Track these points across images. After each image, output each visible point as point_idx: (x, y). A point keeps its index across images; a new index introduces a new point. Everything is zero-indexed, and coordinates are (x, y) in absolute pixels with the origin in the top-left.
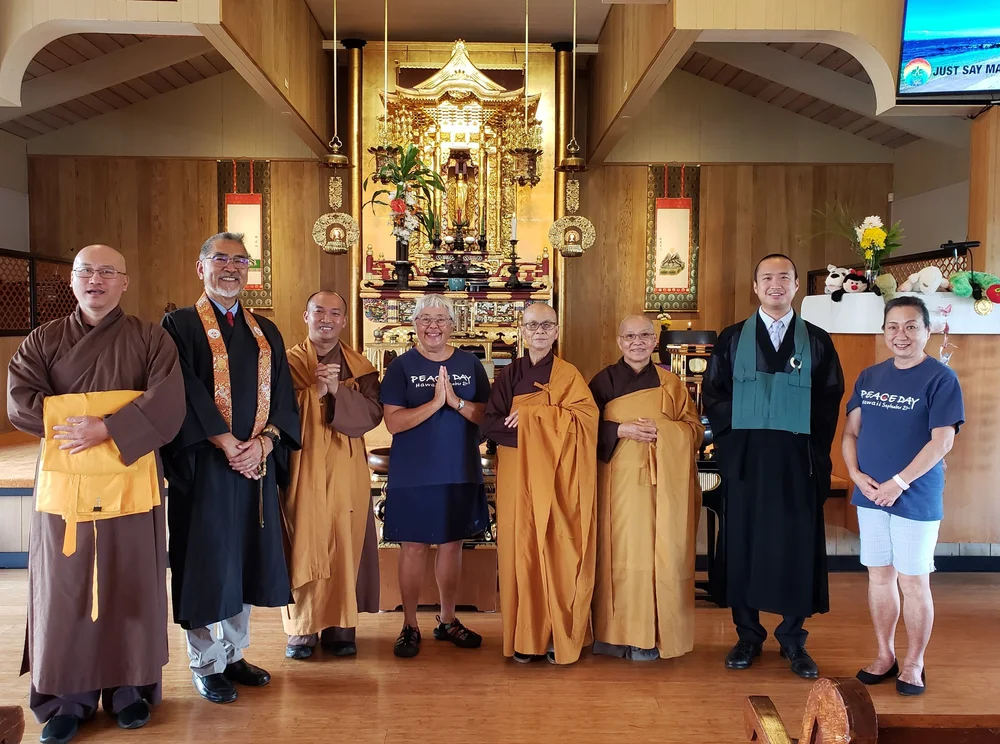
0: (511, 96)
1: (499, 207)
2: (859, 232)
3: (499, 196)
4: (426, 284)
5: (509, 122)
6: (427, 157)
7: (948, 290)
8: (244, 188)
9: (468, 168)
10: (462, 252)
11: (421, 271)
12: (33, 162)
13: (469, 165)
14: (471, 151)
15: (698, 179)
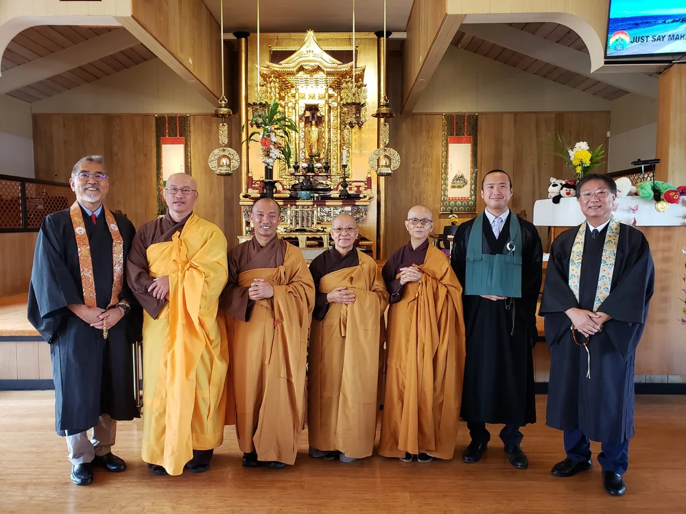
0: (345, 67)
1: (339, 144)
2: (571, 153)
3: (339, 136)
4: (289, 196)
5: (344, 85)
6: (290, 110)
7: (636, 194)
8: (173, 133)
9: (318, 117)
10: (313, 174)
11: (285, 187)
12: (36, 118)
13: (319, 115)
14: (319, 106)
15: (476, 123)
